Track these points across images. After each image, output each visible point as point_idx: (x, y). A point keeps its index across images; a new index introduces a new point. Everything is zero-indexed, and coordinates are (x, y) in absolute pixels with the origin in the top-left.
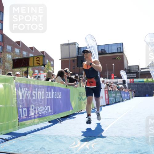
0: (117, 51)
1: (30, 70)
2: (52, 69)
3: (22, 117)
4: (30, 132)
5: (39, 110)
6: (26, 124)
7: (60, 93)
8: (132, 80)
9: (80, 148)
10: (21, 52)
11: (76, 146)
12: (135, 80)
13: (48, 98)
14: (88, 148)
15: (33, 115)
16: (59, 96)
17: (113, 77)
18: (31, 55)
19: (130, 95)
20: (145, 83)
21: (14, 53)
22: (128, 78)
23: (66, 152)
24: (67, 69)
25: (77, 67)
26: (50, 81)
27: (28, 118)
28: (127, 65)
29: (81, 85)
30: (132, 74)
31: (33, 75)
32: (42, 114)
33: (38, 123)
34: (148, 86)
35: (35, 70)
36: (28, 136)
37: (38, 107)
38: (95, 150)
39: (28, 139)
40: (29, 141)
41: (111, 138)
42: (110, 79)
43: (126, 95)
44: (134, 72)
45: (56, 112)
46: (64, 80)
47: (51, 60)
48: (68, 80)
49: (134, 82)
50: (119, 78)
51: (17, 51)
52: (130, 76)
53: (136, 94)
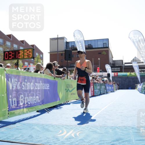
0: (102, 47)
1: (20, 62)
2: (41, 61)
3: (12, 107)
4: (19, 121)
5: (28, 100)
6: (15, 113)
7: (49, 84)
8: (116, 74)
9: (66, 136)
10: (12, 45)
11: (62, 135)
12: (119, 74)
13: (37, 89)
14: (74, 136)
15: (22, 105)
16: (47, 87)
17: (99, 70)
18: (21, 48)
19: (114, 88)
20: (128, 77)
21: (5, 45)
22: (112, 72)
23: (53, 140)
24: (55, 62)
25: (65, 60)
26: (39, 73)
27: (17, 108)
28: (112, 59)
29: (69, 77)
30: (116, 68)
31: (23, 67)
32: (31, 103)
33: (27, 112)
34: (131, 80)
35: (25, 62)
36: (17, 124)
37: (28, 98)
38: (80, 139)
39: (17, 128)
40: (18, 129)
41: (95, 127)
42: (95, 72)
43: (110, 88)
44: (118, 66)
45: (44, 103)
46: (52, 72)
47: (41, 53)
48: (56, 73)
49: (118, 75)
50: (104, 72)
51: (8, 43)
52: (114, 69)
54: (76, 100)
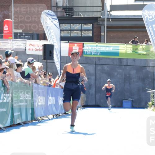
12: (90, 47)
20: (120, 60)
30: (77, 26)
34: (133, 72)
52: (71, 30)
53: (87, 97)
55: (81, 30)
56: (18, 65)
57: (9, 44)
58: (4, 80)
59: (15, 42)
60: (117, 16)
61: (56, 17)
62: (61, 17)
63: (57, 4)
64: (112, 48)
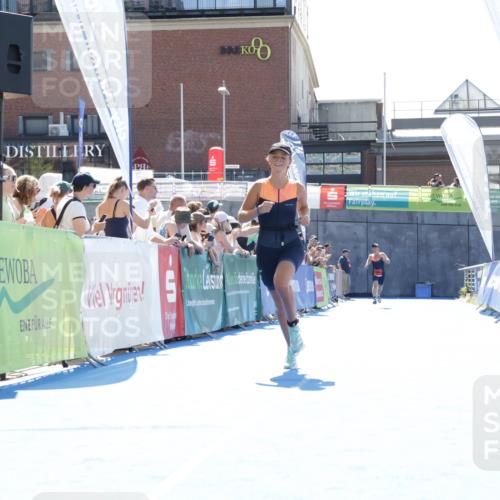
0: (249, 4)
8: (333, 194)
12: (357, 193)
17: (220, 166)
20: (411, 214)
28: (312, 94)
30: (335, 157)
34: (434, 235)
42: (197, 177)
44: (348, 143)
49: (345, 202)
52: (324, 164)
53: (353, 280)
54: (59, 368)
55: (342, 164)
56: (234, 226)
57: (218, 190)
58: (211, 250)
59: (228, 185)
60: (405, 138)
61: (299, 142)
62: (307, 142)
63: (299, 119)
64: (396, 194)
